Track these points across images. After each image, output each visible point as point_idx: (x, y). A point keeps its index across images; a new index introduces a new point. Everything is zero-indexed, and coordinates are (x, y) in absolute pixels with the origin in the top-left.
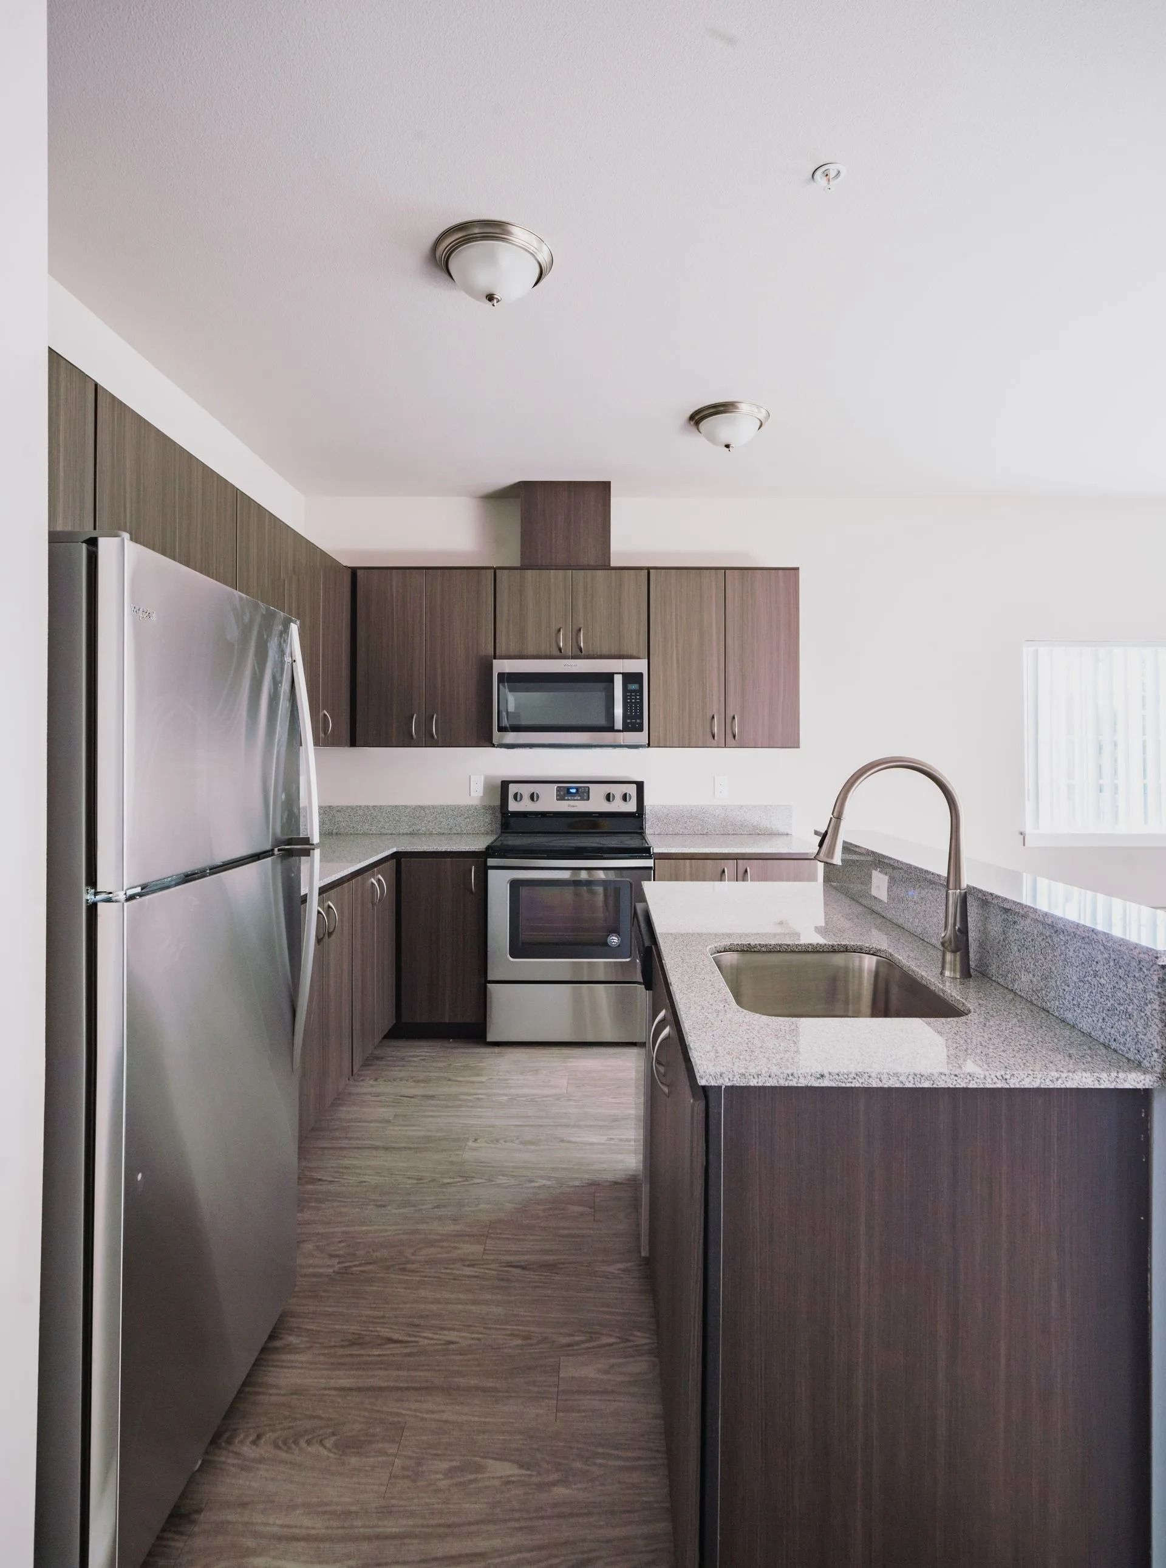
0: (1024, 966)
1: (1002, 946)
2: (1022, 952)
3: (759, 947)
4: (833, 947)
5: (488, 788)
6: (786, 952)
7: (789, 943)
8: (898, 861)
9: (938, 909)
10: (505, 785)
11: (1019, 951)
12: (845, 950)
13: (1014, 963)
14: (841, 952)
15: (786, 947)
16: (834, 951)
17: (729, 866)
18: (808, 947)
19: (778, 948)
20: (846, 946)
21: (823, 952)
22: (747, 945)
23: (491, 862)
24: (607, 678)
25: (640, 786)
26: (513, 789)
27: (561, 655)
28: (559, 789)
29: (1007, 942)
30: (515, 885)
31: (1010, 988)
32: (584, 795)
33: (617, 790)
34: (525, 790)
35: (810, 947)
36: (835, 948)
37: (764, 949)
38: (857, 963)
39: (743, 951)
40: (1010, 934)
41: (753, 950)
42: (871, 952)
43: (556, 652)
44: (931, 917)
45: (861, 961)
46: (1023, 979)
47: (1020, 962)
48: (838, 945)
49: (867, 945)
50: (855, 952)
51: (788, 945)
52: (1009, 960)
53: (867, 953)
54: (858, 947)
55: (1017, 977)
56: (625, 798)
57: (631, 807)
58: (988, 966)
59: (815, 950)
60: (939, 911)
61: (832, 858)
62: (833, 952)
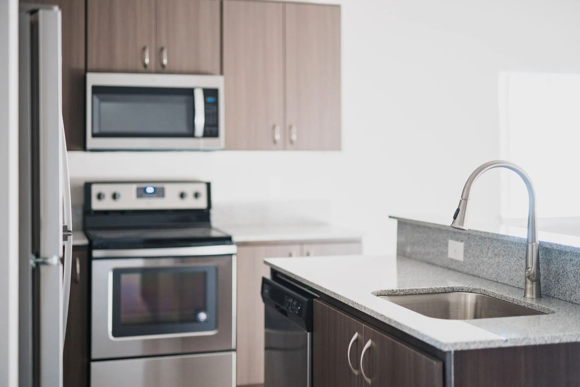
0: (578, 285)
1: (562, 276)
2: (576, 277)
3: (399, 292)
4: (445, 289)
5: (74, 190)
6: (416, 294)
7: (417, 288)
8: (477, 231)
9: (510, 260)
10: (88, 186)
11: (574, 277)
12: (452, 291)
13: (571, 284)
14: (449, 292)
15: (416, 291)
16: (446, 292)
17: (295, 249)
18: (430, 290)
19: (411, 292)
20: (453, 288)
21: (439, 293)
22: (392, 291)
23: (96, 253)
24: (189, 92)
25: (209, 185)
26: (95, 190)
27: (145, 70)
28: (138, 189)
29: (565, 273)
30: (117, 273)
31: (568, 300)
32: (159, 193)
33: (189, 189)
34: (107, 190)
35: (431, 290)
36: (446, 290)
37: (402, 293)
38: (462, 299)
39: (389, 295)
40: (567, 268)
41: (395, 294)
42: (469, 291)
43: (141, 68)
44: (504, 266)
45: (465, 298)
46: (577, 294)
47: (575, 284)
48: (448, 287)
49: (467, 286)
50: (458, 292)
51: (417, 290)
52: (567, 283)
53: (467, 292)
54: (460, 288)
55: (573, 293)
56: (196, 195)
57: (201, 204)
58: (551, 290)
59: (434, 292)
60: (510, 261)
61: (463, 225)
62: (444, 292)
